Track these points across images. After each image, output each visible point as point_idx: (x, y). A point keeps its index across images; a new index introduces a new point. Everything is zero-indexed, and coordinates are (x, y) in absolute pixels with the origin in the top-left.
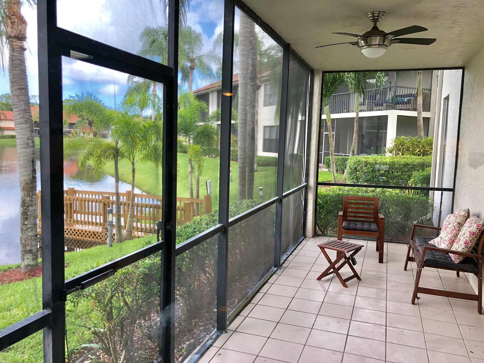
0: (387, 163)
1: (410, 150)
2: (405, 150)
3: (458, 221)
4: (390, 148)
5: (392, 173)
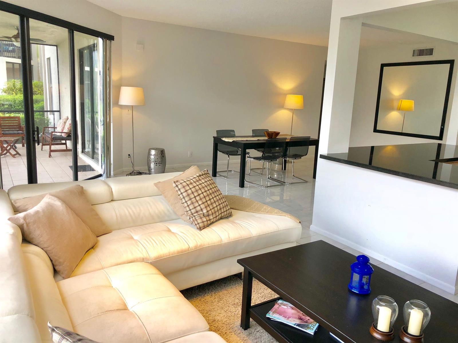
0: (9, 100)
1: (22, 91)
2: (18, 90)
3: (64, 121)
4: (4, 89)
5: (15, 107)
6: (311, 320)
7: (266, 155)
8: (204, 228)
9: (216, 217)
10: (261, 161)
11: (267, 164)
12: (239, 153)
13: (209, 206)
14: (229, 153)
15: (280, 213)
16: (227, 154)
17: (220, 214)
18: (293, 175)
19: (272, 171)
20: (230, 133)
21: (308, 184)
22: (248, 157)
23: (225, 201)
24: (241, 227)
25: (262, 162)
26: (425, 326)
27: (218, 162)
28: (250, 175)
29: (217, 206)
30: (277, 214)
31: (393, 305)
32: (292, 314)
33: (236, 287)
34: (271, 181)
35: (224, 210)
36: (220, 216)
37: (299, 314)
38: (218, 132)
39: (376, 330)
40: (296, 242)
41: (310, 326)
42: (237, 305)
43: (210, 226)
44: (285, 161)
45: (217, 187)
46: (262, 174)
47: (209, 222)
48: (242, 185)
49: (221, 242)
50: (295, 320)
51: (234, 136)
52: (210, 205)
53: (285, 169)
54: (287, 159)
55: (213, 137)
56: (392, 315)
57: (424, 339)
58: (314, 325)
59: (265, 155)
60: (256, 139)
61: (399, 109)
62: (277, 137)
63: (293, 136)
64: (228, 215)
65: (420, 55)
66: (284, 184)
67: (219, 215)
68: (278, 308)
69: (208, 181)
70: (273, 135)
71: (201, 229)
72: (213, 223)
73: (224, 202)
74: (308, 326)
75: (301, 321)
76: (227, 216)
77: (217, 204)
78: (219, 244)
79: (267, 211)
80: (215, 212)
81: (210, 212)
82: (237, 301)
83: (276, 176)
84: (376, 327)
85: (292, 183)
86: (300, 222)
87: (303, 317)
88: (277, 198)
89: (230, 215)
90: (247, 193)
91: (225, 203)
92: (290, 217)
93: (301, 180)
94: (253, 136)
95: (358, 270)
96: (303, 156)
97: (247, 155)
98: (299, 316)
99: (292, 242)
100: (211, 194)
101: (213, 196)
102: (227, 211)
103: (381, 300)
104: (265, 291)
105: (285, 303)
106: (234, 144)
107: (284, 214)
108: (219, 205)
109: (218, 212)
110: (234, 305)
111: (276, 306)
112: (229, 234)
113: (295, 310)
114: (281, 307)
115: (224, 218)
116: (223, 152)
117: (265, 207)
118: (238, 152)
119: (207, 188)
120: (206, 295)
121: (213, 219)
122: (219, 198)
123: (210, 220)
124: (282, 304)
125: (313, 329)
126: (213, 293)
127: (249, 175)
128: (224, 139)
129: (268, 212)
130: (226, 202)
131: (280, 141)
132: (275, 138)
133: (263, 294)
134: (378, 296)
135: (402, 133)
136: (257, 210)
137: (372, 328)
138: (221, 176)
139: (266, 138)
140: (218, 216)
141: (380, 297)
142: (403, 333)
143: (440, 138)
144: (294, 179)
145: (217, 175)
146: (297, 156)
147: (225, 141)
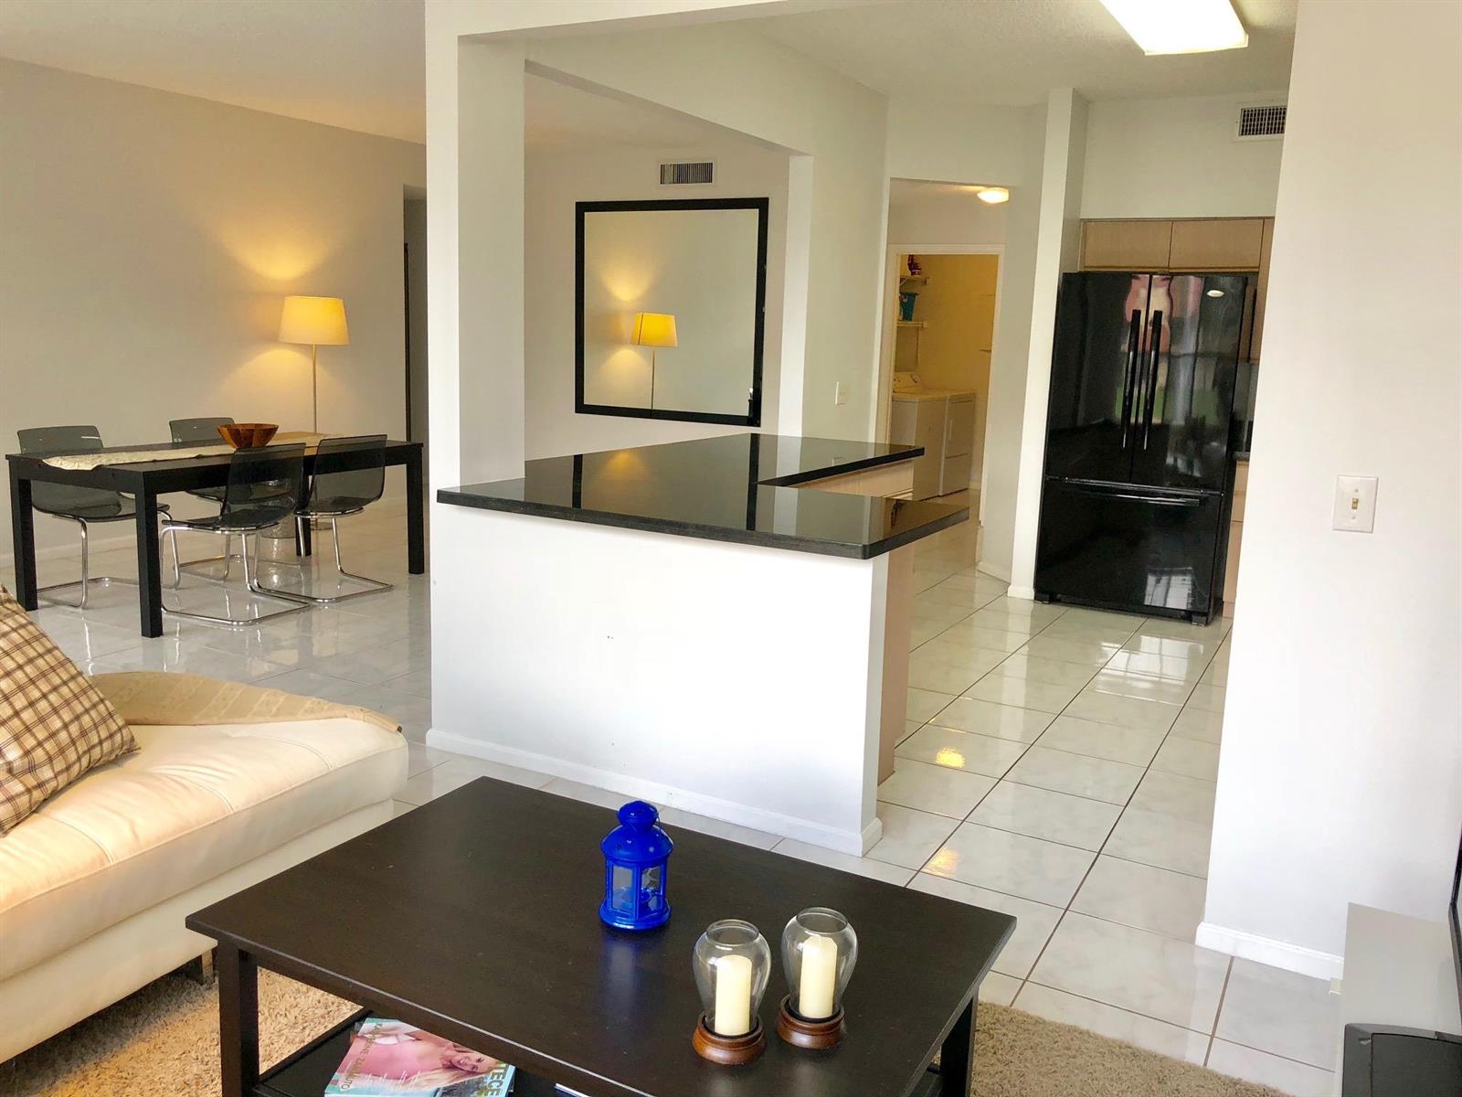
6: (488, 1060)
7: (236, 508)
8: (17, 824)
9: (68, 768)
10: (220, 532)
11: (242, 541)
12: (129, 508)
13: (28, 729)
14: (84, 515)
15: (326, 707)
16: (76, 517)
17: (85, 753)
18: (341, 570)
19: (260, 564)
20: (78, 439)
21: (395, 593)
22: (165, 522)
23: (102, 701)
24: (184, 786)
25: (220, 534)
26: (845, 980)
27: (39, 553)
28: (180, 586)
29: (66, 726)
30: (313, 716)
31: (755, 944)
32: (421, 1058)
33: (185, 1015)
34: (262, 598)
35: (99, 736)
36: (85, 761)
37: (444, 1049)
38: (24, 436)
39: (713, 1038)
40: (391, 801)
41: (489, 1080)
42: (197, 1084)
43: (45, 810)
44: (306, 524)
45: (56, 648)
46: (225, 578)
47: (37, 795)
48: (153, 627)
49: (102, 863)
50: (435, 1076)
51: (97, 449)
52: (35, 724)
53: (308, 552)
54: (313, 517)
55: (8, 457)
56: (754, 976)
57: (846, 1023)
58: (499, 1074)
59: (229, 510)
60: (190, 453)
61: (638, 342)
62: (269, 444)
63: (326, 435)
64: (118, 752)
65: (679, 182)
66: (314, 603)
67: (79, 759)
68: (365, 1051)
69: (14, 630)
70: (252, 437)
71: (7, 827)
72: (56, 793)
73: (94, 706)
74: (480, 1085)
75: (453, 1073)
76: (113, 757)
77: (67, 716)
78: (96, 871)
79: (274, 709)
80: (62, 751)
81: (39, 754)
82: (196, 1068)
83: (275, 579)
84: (709, 1028)
85: (339, 599)
86: (400, 729)
87: (459, 1057)
88: (290, 657)
89: (129, 750)
90: (174, 651)
91: (101, 707)
92: (361, 716)
93: (369, 584)
94: (175, 446)
95: (627, 853)
96: (369, 501)
97: (161, 516)
98: (444, 1057)
99: (382, 802)
100: (32, 681)
101: (45, 688)
102: (111, 736)
103: (717, 937)
104: (302, 1001)
105: (387, 1024)
106: (100, 477)
107: (340, 709)
108: (77, 718)
109: (73, 748)
110: (187, 1090)
111: (357, 1047)
112: (132, 824)
113: (429, 1039)
114: (373, 1046)
115: (103, 765)
116: (58, 513)
117: (264, 697)
118: (119, 506)
119: (13, 659)
120: (57, 1083)
121: (56, 777)
122: (71, 690)
123: (40, 785)
124: (375, 1032)
125: (498, 1091)
126: (90, 1065)
127: (176, 586)
128: (55, 462)
129: (281, 714)
130: (107, 702)
131: (279, 456)
132: (263, 446)
133: (295, 1012)
134: (710, 926)
135: (651, 411)
136: (237, 713)
137: (701, 1033)
138: (56, 603)
139: (230, 449)
140: (74, 763)
141: (715, 927)
142: (786, 1019)
143: (754, 418)
144: (344, 584)
145: (40, 603)
146: (346, 505)
147: (63, 467)
